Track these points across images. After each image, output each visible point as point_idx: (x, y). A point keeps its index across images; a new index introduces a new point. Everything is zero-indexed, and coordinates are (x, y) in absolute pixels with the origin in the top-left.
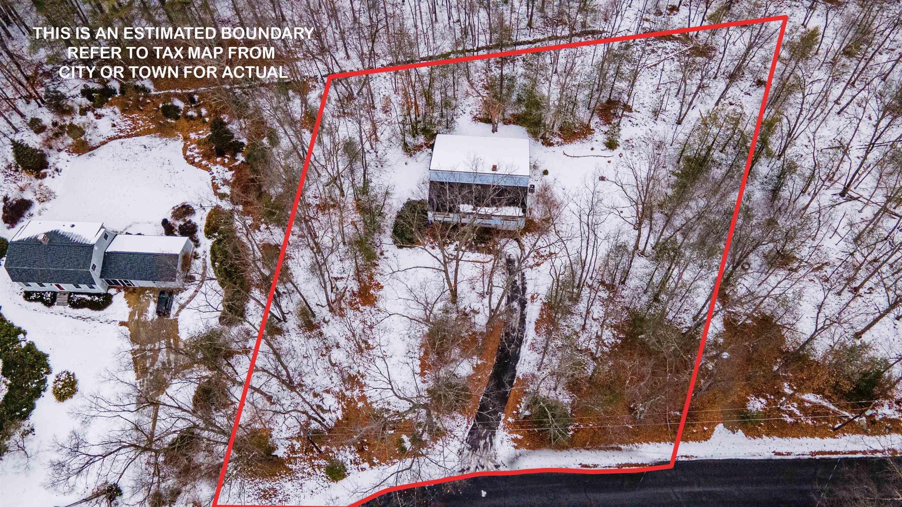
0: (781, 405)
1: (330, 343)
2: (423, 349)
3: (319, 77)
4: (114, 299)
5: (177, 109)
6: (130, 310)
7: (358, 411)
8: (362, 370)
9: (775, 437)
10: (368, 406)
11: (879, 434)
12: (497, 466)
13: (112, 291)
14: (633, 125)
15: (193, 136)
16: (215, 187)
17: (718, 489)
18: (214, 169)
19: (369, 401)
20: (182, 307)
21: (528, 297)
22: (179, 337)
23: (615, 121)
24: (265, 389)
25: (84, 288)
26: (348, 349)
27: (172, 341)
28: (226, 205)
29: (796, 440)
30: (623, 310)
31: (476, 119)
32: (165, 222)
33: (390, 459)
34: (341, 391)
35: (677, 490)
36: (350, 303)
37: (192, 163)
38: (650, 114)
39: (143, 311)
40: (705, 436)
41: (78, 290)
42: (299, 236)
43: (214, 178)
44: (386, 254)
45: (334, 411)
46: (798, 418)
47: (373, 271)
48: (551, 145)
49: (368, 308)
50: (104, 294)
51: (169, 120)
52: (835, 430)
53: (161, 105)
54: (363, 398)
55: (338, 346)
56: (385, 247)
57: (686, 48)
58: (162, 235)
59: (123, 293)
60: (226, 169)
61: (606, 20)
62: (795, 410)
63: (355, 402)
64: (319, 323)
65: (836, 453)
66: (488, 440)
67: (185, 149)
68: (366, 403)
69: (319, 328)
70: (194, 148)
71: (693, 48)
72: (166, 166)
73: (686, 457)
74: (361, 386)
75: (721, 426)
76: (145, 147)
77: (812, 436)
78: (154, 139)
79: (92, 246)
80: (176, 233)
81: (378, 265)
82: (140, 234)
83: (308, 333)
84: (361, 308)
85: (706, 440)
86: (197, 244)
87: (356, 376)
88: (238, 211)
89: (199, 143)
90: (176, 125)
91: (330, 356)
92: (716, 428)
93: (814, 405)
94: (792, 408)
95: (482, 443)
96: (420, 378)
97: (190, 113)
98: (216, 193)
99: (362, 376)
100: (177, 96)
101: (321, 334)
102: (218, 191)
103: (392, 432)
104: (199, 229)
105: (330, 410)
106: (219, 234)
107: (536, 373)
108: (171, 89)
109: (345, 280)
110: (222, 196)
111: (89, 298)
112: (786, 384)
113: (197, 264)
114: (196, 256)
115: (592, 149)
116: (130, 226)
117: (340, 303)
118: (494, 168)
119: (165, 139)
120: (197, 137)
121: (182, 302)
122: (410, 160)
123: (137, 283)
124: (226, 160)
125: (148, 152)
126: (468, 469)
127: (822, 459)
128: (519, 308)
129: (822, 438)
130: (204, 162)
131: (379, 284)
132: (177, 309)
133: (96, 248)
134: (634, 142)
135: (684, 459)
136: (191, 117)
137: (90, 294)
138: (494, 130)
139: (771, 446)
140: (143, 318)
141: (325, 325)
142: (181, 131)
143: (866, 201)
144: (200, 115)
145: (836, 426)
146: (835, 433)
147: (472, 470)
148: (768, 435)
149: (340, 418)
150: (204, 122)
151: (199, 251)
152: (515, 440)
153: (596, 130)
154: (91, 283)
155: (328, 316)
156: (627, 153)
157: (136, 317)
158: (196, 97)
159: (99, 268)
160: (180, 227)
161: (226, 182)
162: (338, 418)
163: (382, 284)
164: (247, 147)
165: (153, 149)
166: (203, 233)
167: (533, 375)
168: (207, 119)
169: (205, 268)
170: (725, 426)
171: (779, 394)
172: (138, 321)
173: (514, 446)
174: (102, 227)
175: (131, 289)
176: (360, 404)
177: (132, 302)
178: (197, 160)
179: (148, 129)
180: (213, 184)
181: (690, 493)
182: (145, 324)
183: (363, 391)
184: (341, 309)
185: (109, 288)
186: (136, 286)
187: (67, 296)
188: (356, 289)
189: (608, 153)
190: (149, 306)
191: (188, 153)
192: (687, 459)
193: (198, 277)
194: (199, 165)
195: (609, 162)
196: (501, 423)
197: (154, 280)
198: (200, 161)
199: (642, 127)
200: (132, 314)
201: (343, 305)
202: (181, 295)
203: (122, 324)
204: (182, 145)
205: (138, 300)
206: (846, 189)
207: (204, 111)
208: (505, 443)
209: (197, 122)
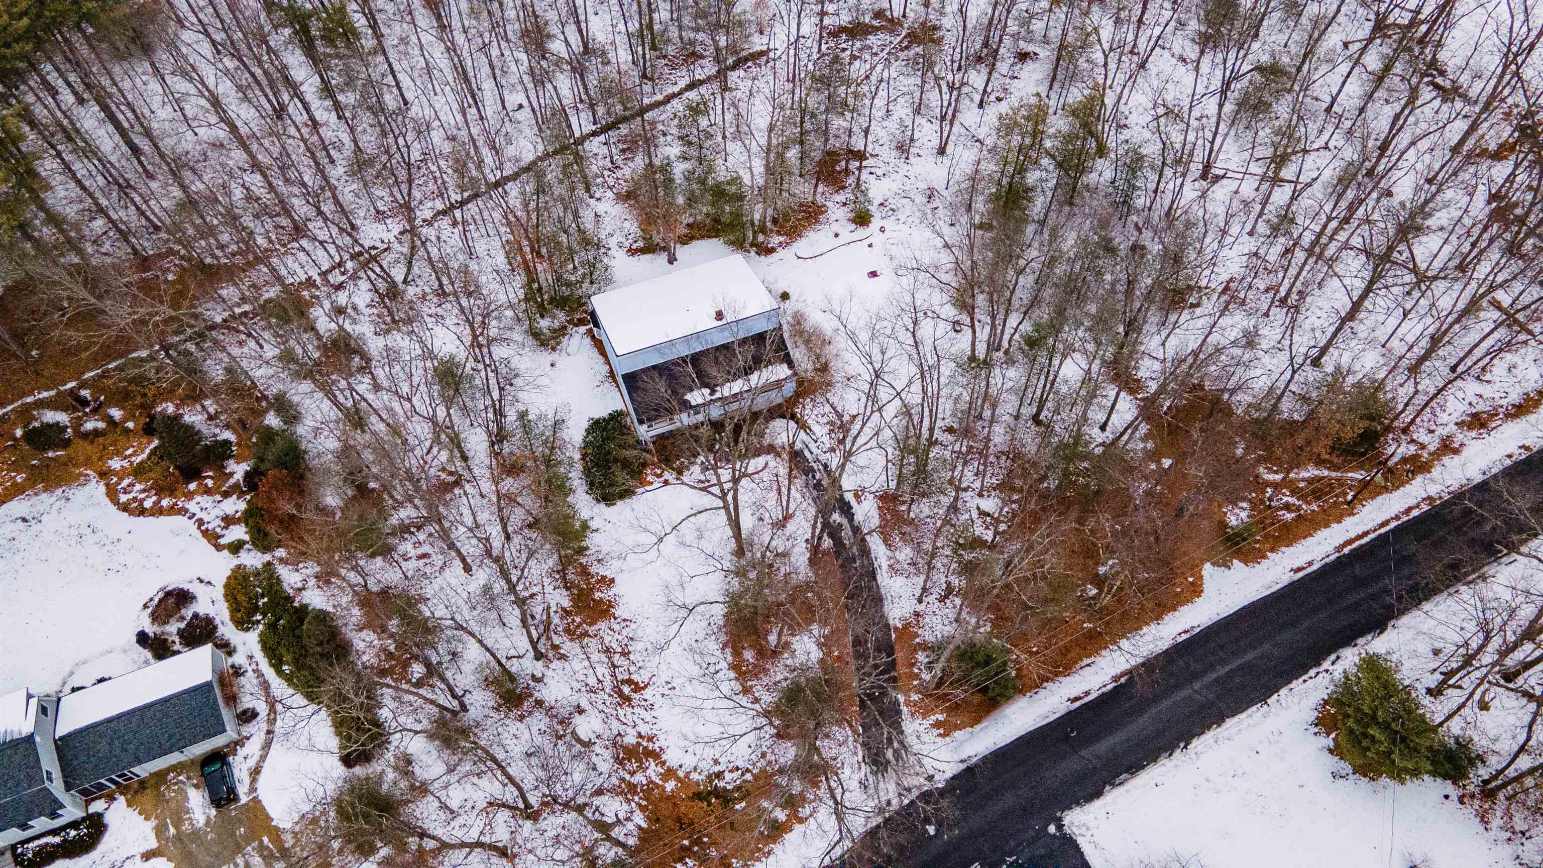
0: (1271, 500)
1: (564, 713)
2: (728, 651)
3: (316, 277)
4: (108, 818)
5: (58, 428)
6: (153, 823)
7: (671, 798)
8: (644, 729)
9: (1283, 549)
10: (684, 782)
11: (1402, 484)
12: (930, 778)
13: (98, 806)
14: (878, 178)
15: (116, 464)
16: (212, 537)
17: (1250, 656)
18: (192, 506)
19: (681, 774)
20: (255, 772)
21: (849, 497)
22: (277, 828)
23: (851, 180)
24: (486, 839)
25: (41, 824)
26: (601, 707)
27: (266, 839)
28: (252, 559)
29: (1309, 540)
30: (998, 458)
31: (632, 252)
32: (142, 639)
33: (759, 850)
34: (623, 780)
35: (1197, 686)
36: (567, 631)
37: (142, 512)
38: (894, 153)
39: (180, 814)
40: (1196, 590)
41: (29, 833)
42: (420, 557)
43: (201, 522)
44: (593, 525)
45: (628, 819)
46: (1299, 508)
47: (583, 561)
48: (771, 251)
49: (602, 625)
50: (84, 819)
51: (50, 454)
52: (1349, 503)
53: (19, 433)
54: (670, 773)
55: (580, 711)
56: (585, 514)
57: (899, 39)
58: (147, 663)
59: (121, 800)
60: (218, 497)
61: (761, 33)
62: (1290, 499)
63: (657, 786)
64: (528, 687)
65: (1366, 534)
66: (896, 745)
67: (112, 494)
68: (678, 779)
69: (531, 695)
70: (131, 485)
71: (908, 35)
72: (90, 538)
73: (1185, 632)
74: (655, 755)
75: (1208, 566)
76: (24, 520)
77: (1327, 526)
78: (35, 500)
79: (30, 738)
80: (177, 647)
81: (587, 548)
82: (101, 680)
83: (516, 712)
84: (592, 630)
85: (1199, 596)
86: (227, 648)
87: (639, 744)
88: (281, 560)
89: (138, 472)
90: (67, 455)
91: (573, 733)
92: (1204, 573)
93: (1310, 481)
94: (1285, 499)
95: (889, 754)
96: (745, 699)
97: (89, 426)
98: (219, 548)
99: (650, 739)
100: (41, 404)
101: (540, 703)
102: (223, 541)
103: (743, 804)
104: (217, 621)
105: (619, 821)
106: (264, 615)
107: (920, 608)
108: (24, 394)
109: (539, 597)
110: (236, 548)
111: (57, 840)
112: (1262, 470)
113: (249, 682)
114: (238, 672)
115: (837, 235)
116: (72, 674)
117: (549, 638)
118: (719, 315)
119: (59, 492)
120: (125, 463)
121: (252, 763)
122: (555, 356)
123: (144, 770)
124: (210, 483)
125: (36, 527)
126: (889, 803)
127: (1352, 551)
128: (845, 522)
129: (1339, 522)
130: (165, 503)
131: (604, 577)
132: (247, 781)
133: (38, 739)
134: (893, 203)
135: (1184, 637)
136: (96, 433)
137: (54, 832)
138: (672, 260)
139: (1285, 563)
140: (186, 827)
141: (539, 686)
142: (88, 463)
143: (1240, 176)
144: (110, 421)
145: (1349, 498)
146: (1350, 508)
147: (895, 802)
148: (1272, 550)
149: (644, 825)
150: (127, 431)
151: (239, 659)
152: (937, 725)
153: (829, 204)
154: (53, 808)
155: (538, 668)
156: (889, 224)
157: (172, 831)
158: (85, 393)
159: (57, 774)
160: (180, 633)
161: (228, 521)
162: (640, 828)
163: (610, 576)
164: (239, 444)
165: (45, 518)
166: (231, 626)
167: (917, 614)
168: (130, 425)
169: (265, 686)
170: (1213, 564)
171: (1260, 485)
172: (179, 838)
173: (940, 735)
174: (29, 696)
175: (136, 786)
176: (670, 786)
177: (148, 807)
178: (148, 504)
179: (15, 484)
180: (206, 533)
181: (1216, 680)
182: (196, 835)
183: (664, 763)
184: (555, 647)
185: (88, 803)
186: (143, 775)
187: (8, 855)
188: (566, 603)
189: (861, 232)
190: (187, 799)
191: (123, 498)
192: (1188, 635)
193: (262, 708)
194: (158, 511)
195: (870, 246)
196: (905, 710)
197: (180, 750)
198: (156, 503)
199: (893, 176)
200: (160, 831)
201: (557, 640)
202: (241, 752)
203: (147, 856)
204: (102, 488)
205: (160, 797)
206: (1207, 167)
207: (116, 413)
208: (925, 738)
209: (111, 438)
